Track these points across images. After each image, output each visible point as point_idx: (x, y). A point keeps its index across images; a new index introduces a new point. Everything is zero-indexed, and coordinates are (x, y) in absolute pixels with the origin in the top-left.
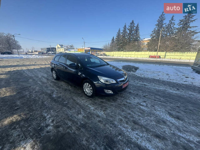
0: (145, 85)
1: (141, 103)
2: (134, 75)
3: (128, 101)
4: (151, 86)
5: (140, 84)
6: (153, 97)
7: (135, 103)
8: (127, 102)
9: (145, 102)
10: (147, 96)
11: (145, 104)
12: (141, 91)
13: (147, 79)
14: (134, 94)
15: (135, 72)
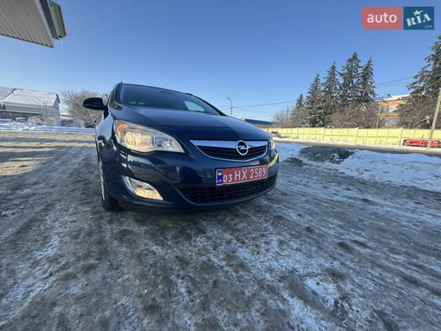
0: (366, 200)
1: (311, 283)
2: (332, 172)
3: (243, 253)
4: (395, 207)
5: (344, 197)
6: (401, 258)
7: (270, 270)
8: (230, 257)
9: (336, 276)
10: (357, 248)
11: (328, 291)
12: (336, 221)
13: (383, 184)
14: (291, 226)
15: (338, 163)
